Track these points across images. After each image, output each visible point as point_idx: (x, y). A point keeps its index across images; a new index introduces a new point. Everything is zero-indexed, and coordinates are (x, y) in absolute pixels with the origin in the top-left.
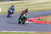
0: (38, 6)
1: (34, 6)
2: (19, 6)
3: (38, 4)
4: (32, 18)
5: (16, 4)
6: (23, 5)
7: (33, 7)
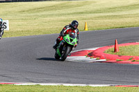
0: (108, 14)
1: (97, 15)
2: (56, 15)
3: (110, 9)
4: (95, 47)
5: (48, 10)
6: (69, 12)
7: (96, 18)
